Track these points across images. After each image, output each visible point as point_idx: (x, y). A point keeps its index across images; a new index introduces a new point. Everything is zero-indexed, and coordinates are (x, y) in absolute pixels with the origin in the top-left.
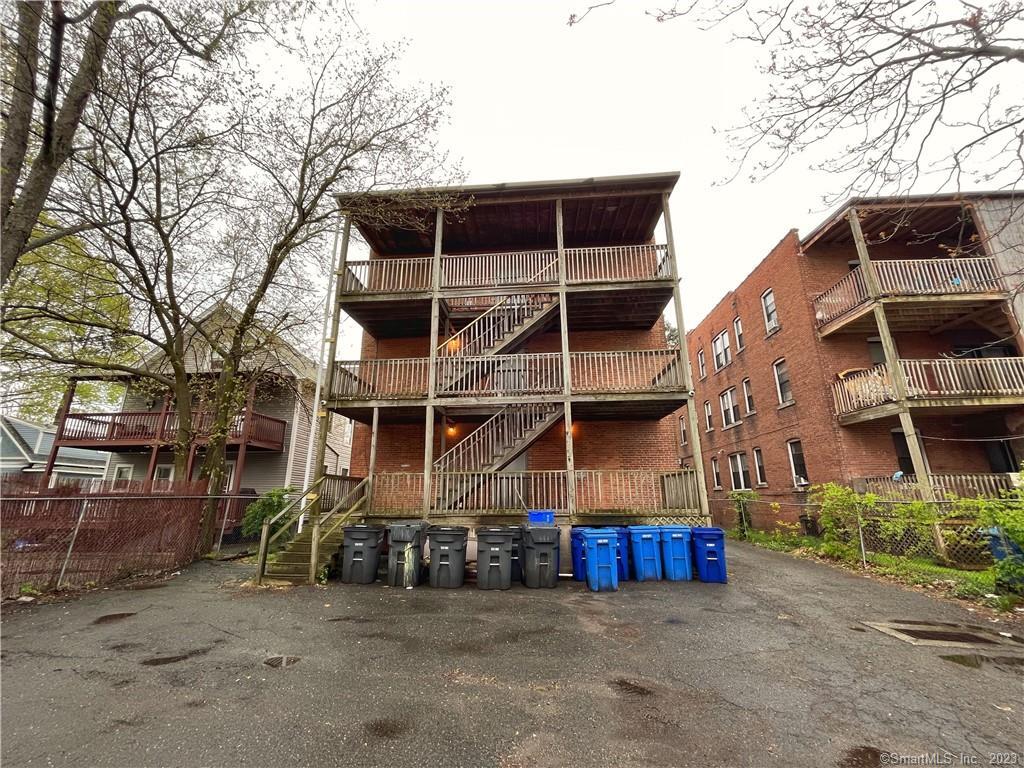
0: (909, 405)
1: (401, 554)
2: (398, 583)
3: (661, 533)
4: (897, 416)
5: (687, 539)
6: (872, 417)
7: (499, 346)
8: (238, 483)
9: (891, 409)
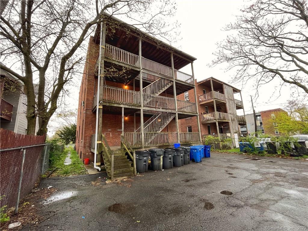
0: (218, 120)
1: (159, 159)
2: (160, 169)
4: (216, 122)
6: (210, 122)
7: (159, 93)
9: (215, 121)
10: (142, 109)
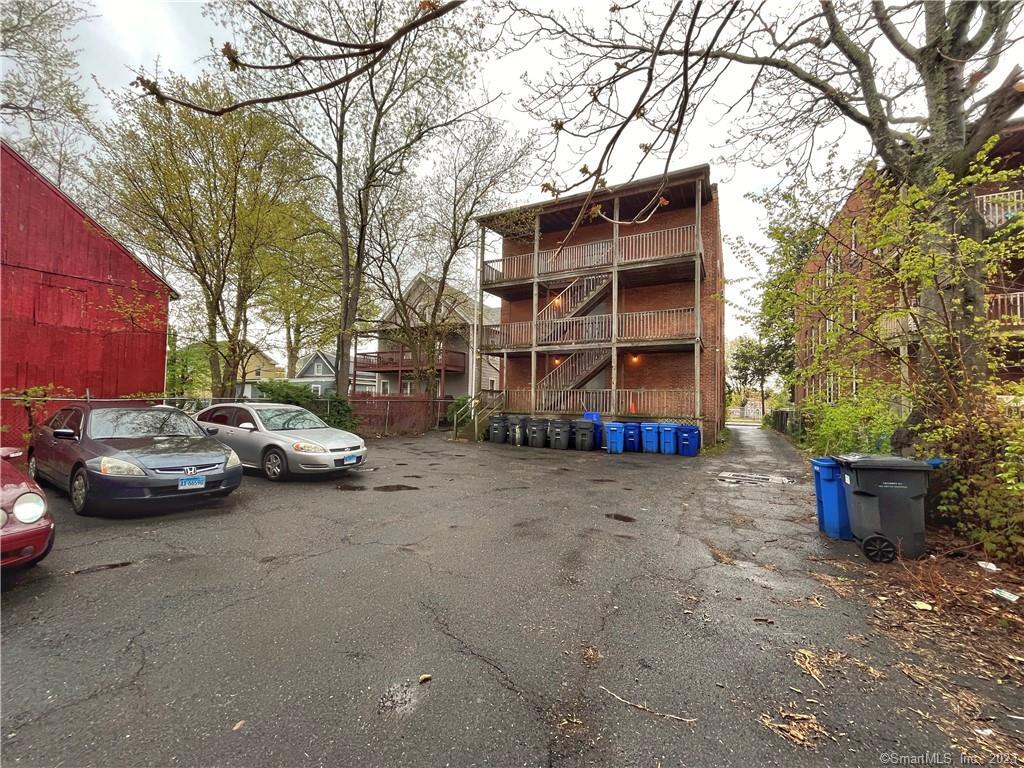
1: (514, 430)
2: (514, 443)
3: (659, 427)
5: (674, 431)
7: (574, 312)
8: (443, 393)
10: (534, 350)
